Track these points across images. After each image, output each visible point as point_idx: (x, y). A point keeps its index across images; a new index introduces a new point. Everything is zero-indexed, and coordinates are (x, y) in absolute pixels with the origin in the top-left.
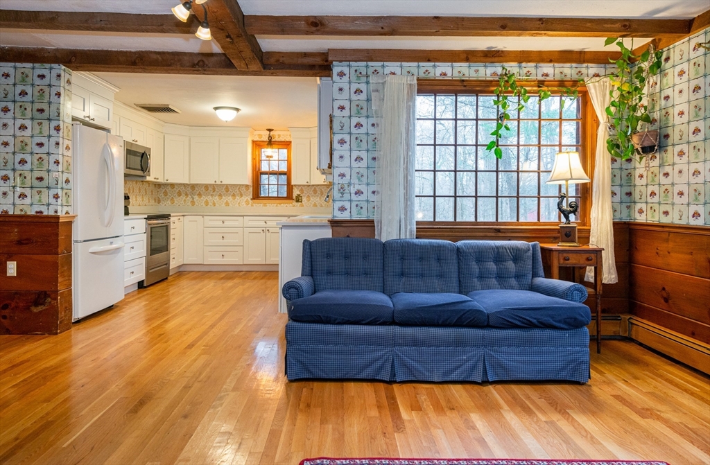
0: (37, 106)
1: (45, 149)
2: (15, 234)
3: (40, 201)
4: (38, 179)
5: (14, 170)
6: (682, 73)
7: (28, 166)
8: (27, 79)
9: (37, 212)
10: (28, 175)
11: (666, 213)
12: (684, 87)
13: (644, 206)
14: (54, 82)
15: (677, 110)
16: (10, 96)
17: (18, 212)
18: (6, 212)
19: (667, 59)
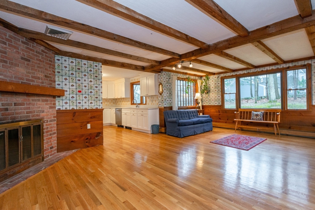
0: (95, 75)
1: (98, 88)
2: (90, 115)
3: (97, 104)
4: (96, 97)
5: (88, 95)
6: (212, 81)
7: (93, 94)
8: (92, 66)
9: (96, 108)
10: (93, 96)
11: (210, 103)
12: (213, 83)
13: (205, 102)
14: (100, 68)
15: (212, 87)
16: (86, 71)
17: (90, 108)
18: (86, 108)
19: (209, 78)
